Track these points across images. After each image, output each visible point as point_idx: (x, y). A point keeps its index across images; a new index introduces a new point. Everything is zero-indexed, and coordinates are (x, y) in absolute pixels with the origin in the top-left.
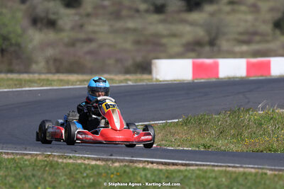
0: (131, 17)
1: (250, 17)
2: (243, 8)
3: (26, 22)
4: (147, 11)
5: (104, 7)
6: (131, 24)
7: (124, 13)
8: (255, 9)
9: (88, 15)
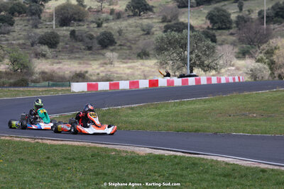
0: (78, 52)
1: (128, 52)
2: (125, 48)
3: (33, 55)
4: (84, 49)
5: (66, 48)
6: (77, 56)
7: (75, 50)
8: (130, 48)
9: (59, 51)
